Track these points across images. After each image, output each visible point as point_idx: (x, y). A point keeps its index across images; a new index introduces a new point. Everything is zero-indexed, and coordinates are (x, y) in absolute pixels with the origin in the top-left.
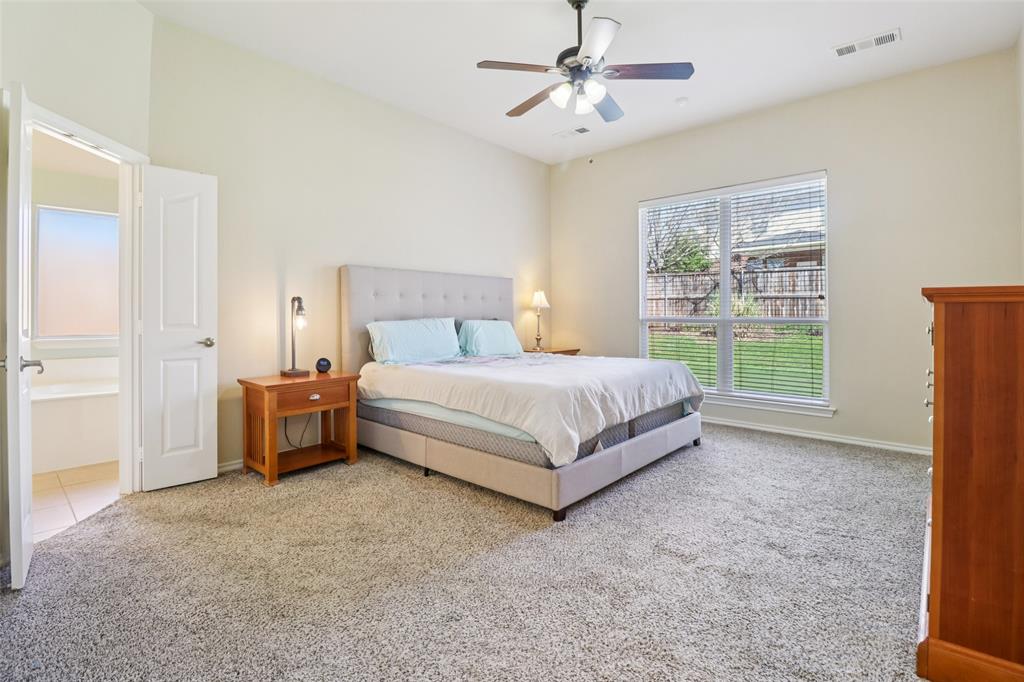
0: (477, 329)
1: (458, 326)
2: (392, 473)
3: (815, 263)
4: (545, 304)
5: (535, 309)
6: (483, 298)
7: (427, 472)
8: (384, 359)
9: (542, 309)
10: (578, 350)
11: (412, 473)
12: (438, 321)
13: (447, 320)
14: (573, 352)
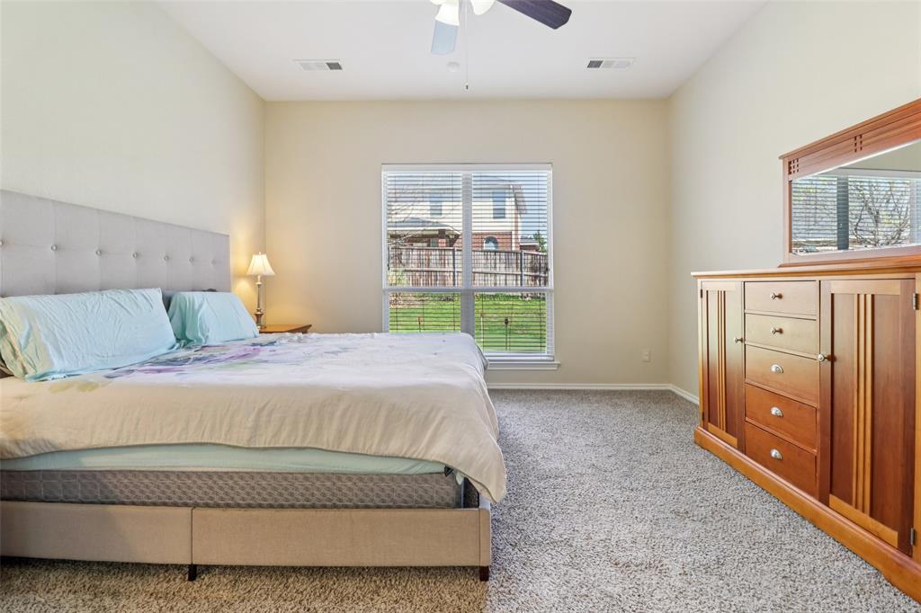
0: (201, 306)
1: (168, 302)
2: (108, 601)
3: (425, 244)
4: (269, 270)
5: (253, 278)
6: (192, 259)
7: (193, 572)
8: (40, 371)
9: (264, 278)
10: (310, 326)
11: (153, 584)
12: (137, 293)
13: (148, 292)
14: (304, 330)
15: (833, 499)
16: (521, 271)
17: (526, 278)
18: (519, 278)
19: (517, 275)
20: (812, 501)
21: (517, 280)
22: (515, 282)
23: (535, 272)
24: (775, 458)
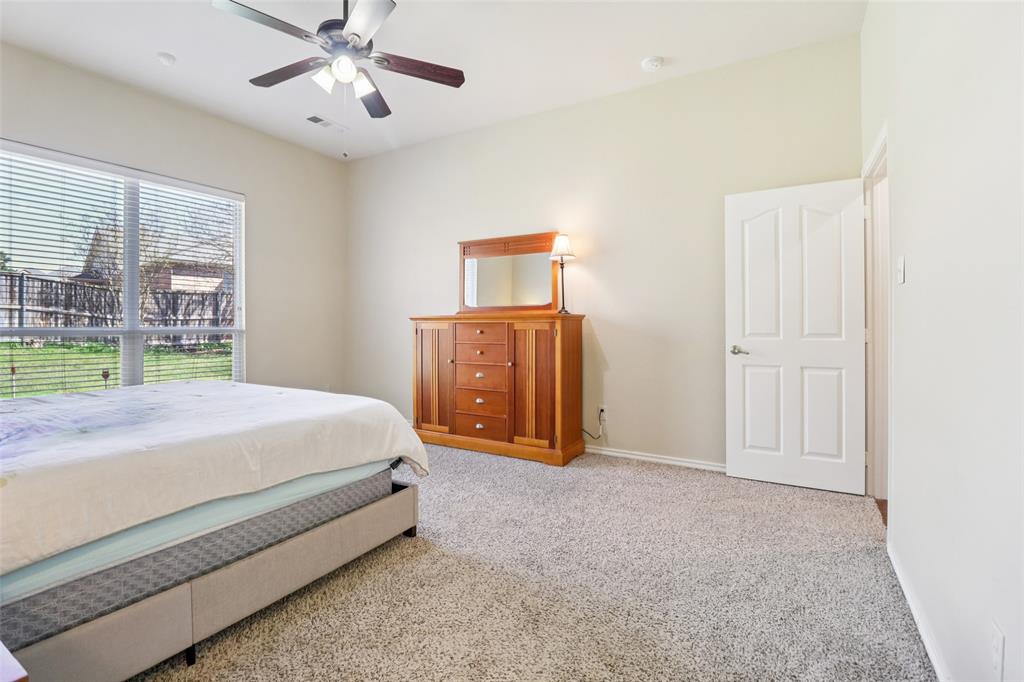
7: (192, 654)
15: (516, 438)
16: (21, 303)
17: (30, 314)
18: (17, 314)
19: (11, 310)
20: (504, 445)
21: (11, 318)
22: (7, 321)
23: (47, 306)
24: (480, 429)
